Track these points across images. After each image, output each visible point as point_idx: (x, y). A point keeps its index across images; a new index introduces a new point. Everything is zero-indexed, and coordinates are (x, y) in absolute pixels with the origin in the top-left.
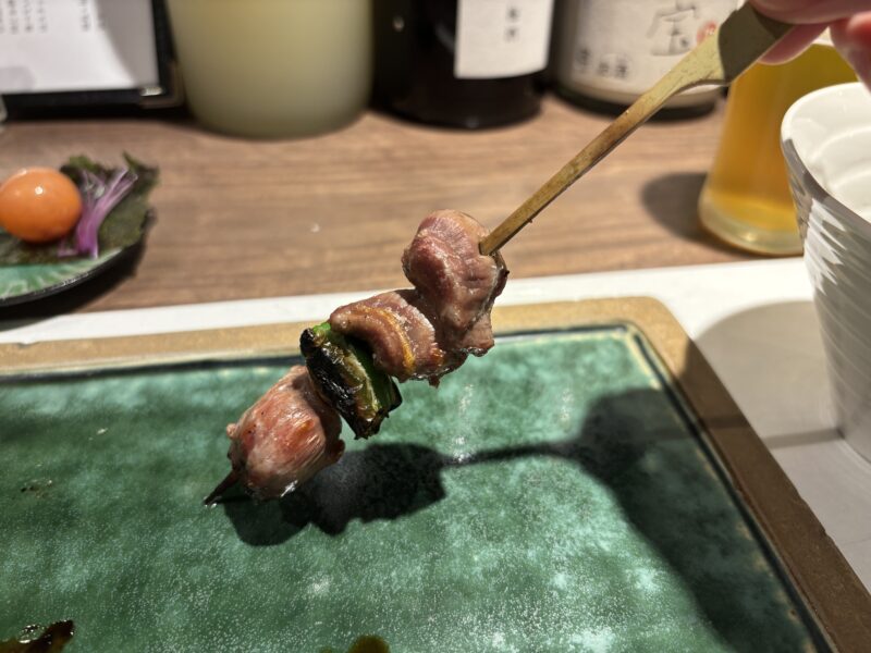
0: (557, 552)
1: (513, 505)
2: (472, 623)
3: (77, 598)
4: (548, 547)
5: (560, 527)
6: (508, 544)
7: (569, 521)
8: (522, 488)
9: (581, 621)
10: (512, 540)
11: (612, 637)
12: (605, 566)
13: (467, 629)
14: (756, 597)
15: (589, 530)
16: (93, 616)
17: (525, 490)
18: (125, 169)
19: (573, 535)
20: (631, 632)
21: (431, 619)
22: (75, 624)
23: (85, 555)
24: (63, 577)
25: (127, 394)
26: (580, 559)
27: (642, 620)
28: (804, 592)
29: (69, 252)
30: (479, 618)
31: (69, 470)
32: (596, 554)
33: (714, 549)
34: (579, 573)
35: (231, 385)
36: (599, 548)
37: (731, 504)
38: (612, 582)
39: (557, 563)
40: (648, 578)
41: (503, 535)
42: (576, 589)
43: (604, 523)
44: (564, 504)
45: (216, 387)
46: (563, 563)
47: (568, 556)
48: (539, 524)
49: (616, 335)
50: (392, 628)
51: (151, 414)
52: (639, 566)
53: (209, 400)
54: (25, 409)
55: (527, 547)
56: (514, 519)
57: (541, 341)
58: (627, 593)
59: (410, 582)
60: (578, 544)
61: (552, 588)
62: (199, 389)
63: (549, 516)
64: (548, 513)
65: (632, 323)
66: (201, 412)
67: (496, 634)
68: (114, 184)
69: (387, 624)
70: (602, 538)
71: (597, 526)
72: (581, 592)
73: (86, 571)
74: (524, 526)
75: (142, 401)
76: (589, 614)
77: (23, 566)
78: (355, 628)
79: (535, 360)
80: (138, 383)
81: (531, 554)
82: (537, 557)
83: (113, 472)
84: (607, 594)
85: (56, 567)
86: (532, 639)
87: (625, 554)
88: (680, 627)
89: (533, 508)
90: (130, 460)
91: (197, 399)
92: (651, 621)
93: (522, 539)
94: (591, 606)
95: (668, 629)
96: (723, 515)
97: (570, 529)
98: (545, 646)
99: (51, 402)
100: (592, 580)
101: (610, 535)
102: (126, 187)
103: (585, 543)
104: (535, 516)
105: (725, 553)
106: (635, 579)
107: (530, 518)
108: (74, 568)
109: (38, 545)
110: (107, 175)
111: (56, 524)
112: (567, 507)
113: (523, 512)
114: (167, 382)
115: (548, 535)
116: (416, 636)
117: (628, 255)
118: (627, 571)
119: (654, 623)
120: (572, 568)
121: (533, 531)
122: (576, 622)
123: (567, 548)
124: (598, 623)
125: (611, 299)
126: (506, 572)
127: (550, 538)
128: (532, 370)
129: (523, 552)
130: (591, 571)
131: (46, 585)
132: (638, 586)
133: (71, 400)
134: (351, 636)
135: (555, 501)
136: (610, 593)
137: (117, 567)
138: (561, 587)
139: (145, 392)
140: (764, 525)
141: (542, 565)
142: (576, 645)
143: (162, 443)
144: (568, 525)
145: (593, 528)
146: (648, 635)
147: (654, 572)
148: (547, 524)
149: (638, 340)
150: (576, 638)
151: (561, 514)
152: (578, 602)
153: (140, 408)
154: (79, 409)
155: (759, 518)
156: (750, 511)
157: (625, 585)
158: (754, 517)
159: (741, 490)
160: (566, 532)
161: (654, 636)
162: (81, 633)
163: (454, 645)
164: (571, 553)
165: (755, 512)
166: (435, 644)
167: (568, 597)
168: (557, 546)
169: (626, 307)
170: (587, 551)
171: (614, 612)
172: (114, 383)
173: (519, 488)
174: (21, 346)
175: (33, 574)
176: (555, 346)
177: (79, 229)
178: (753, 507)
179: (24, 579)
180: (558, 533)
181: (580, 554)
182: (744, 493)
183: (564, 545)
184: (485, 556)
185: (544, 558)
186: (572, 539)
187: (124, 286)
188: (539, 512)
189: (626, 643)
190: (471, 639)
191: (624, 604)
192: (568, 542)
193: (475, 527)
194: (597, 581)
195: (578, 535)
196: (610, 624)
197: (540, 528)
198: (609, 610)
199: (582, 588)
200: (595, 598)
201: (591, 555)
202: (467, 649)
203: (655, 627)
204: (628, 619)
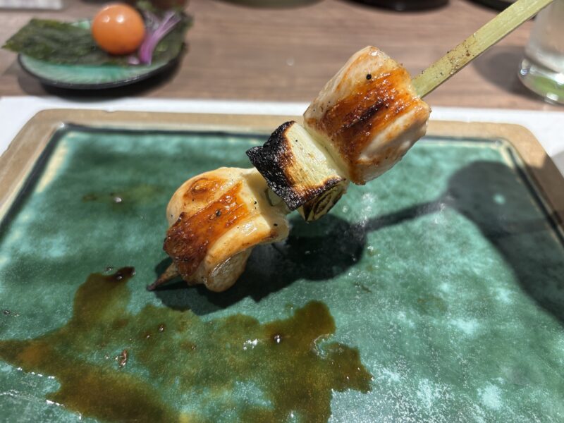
0: (444, 270)
1: (416, 239)
2: (384, 303)
3: (137, 255)
4: (438, 266)
5: (447, 256)
6: (411, 261)
7: (453, 253)
8: (423, 229)
9: (457, 313)
10: (414, 259)
11: (477, 325)
12: (476, 282)
13: (381, 307)
15: (466, 260)
17: (425, 231)
19: (456, 262)
20: (491, 324)
21: (357, 297)
22: (136, 269)
23: (142, 232)
24: (129, 242)
25: (170, 145)
26: (459, 276)
27: (499, 319)
29: (135, 61)
30: (389, 301)
31: (134, 185)
32: (470, 275)
33: (553, 284)
35: (235, 148)
36: (473, 272)
38: (480, 294)
39: (443, 277)
40: (505, 294)
41: (409, 255)
42: (455, 294)
43: (477, 258)
44: (450, 242)
45: (225, 148)
46: (447, 277)
47: (451, 274)
48: (433, 252)
49: (494, 146)
50: (332, 299)
51: (184, 159)
52: (499, 287)
53: (221, 155)
54: (108, 147)
55: (424, 264)
56: (416, 247)
57: (441, 144)
58: (489, 301)
60: (458, 268)
61: (439, 291)
62: (215, 148)
63: (439, 248)
65: (505, 139)
67: (400, 312)
68: (164, 23)
69: (328, 296)
70: (474, 266)
71: (472, 259)
72: (458, 296)
73: (143, 241)
74: (422, 252)
75: (178, 151)
76: (463, 309)
77: (106, 234)
78: (308, 295)
79: (438, 155)
80: (176, 140)
81: (427, 269)
82: (430, 271)
84: (476, 299)
85: (125, 236)
87: (490, 278)
88: (525, 326)
89: (429, 242)
91: (213, 153)
92: (505, 320)
93: (422, 260)
94: (465, 305)
95: (516, 327)
97: (453, 258)
98: (432, 323)
99: (122, 145)
100: (466, 290)
101: (480, 265)
102: (173, 24)
103: (463, 267)
104: (431, 247)
105: (560, 287)
106: (496, 294)
107: (427, 248)
108: (136, 239)
109: (115, 224)
111: (126, 213)
112: (452, 245)
113: (423, 244)
114: (195, 141)
115: (438, 259)
116: (347, 305)
118: (491, 288)
119: (507, 322)
120: (453, 281)
121: (428, 256)
122: (455, 314)
123: (450, 269)
124: (469, 316)
125: (492, 124)
127: (440, 262)
128: (435, 161)
129: (421, 267)
130: (466, 285)
131: (118, 246)
132: (498, 298)
133: (135, 145)
134: (304, 300)
135: (444, 240)
136: (478, 299)
138: (445, 291)
139: (181, 146)
141: (433, 276)
142: (452, 325)
144: (453, 255)
145: (469, 259)
146: (502, 328)
147: (509, 292)
148: (438, 253)
149: (509, 151)
150: (454, 322)
151: (447, 248)
152: (455, 301)
153: (177, 154)
154: (140, 151)
157: (489, 296)
160: (451, 259)
161: (506, 329)
162: (139, 274)
163: (372, 315)
164: (453, 272)
166: (359, 312)
167: (450, 298)
168: (444, 266)
169: (503, 129)
170: (465, 272)
171: (479, 311)
172: (161, 139)
173: (421, 229)
174: (106, 112)
175: (111, 239)
176: (451, 148)
177: (142, 49)
179: (106, 241)
180: (445, 259)
181: (459, 273)
183: (449, 266)
184: (398, 265)
185: (434, 272)
186: (454, 264)
187: (167, 87)
188: (434, 245)
189: (486, 330)
190: (384, 312)
191: (487, 307)
192: (452, 266)
193: (390, 248)
194: (470, 291)
195: (459, 262)
196: (477, 318)
197: (433, 255)
198: (476, 309)
199: (459, 294)
200: (467, 300)
201: (467, 275)
202: (380, 318)
203: (507, 324)
204: (489, 317)
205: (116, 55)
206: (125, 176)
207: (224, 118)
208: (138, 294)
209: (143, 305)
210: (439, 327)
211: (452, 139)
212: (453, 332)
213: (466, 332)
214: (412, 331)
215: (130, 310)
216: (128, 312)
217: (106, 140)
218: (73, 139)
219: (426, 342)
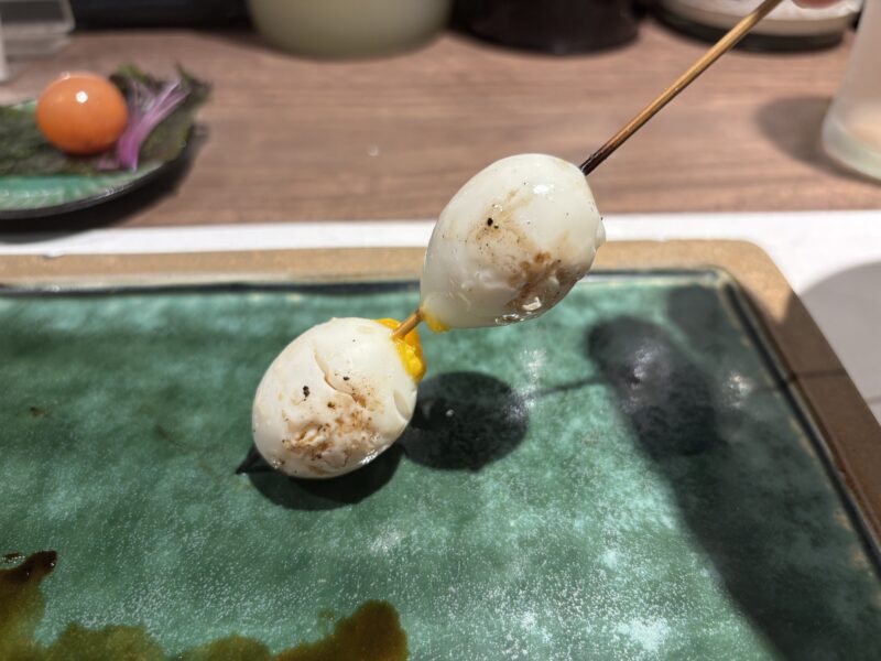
0: (609, 525)
1: (562, 466)
2: (499, 598)
3: (65, 528)
4: (600, 517)
5: (617, 496)
6: (552, 511)
7: (628, 489)
8: (575, 447)
9: (631, 608)
10: (557, 505)
11: (666, 631)
12: (668, 545)
13: (492, 605)
14: (849, 599)
16: (78, 549)
17: (578, 451)
18: (174, 82)
19: (631, 507)
20: (691, 627)
21: (452, 589)
22: (58, 555)
23: (80, 482)
24: (54, 503)
25: (147, 314)
26: (637, 535)
27: (706, 615)
29: (109, 165)
30: (508, 593)
31: (77, 389)
32: (657, 531)
33: (803, 538)
34: (634, 552)
35: (260, 311)
36: (661, 524)
37: (828, 486)
38: (673, 566)
39: (608, 538)
41: (548, 499)
42: (628, 569)
44: (623, 469)
45: (243, 312)
46: (615, 538)
47: (622, 530)
48: (590, 489)
49: (703, 282)
50: (405, 595)
51: (170, 337)
53: (233, 326)
54: (40, 323)
55: (574, 516)
56: (562, 482)
57: (615, 283)
58: (690, 580)
59: (433, 544)
60: (636, 518)
61: (599, 566)
62: (224, 313)
63: (604, 482)
64: (604, 478)
65: (723, 269)
66: (223, 338)
67: (527, 614)
68: (164, 96)
69: (400, 589)
70: (665, 513)
71: (660, 498)
72: (634, 574)
73: (78, 499)
74: (573, 491)
75: (162, 322)
76: (641, 601)
77: (14, 488)
78: (363, 591)
79: (606, 305)
80: (160, 303)
81: (578, 524)
82: (586, 529)
83: (121, 396)
84: (665, 579)
85: (48, 491)
86: (569, 624)
89: (586, 471)
90: (142, 383)
91: (219, 323)
92: (717, 617)
93: (569, 506)
94: (644, 591)
95: (736, 629)
96: (818, 498)
97: (628, 499)
98: (584, 633)
99: (68, 317)
100: (649, 561)
102: (177, 100)
103: (644, 516)
104: (587, 480)
105: (816, 543)
107: (582, 482)
108: (67, 495)
109: (33, 467)
110: (156, 86)
111: (55, 445)
112: (627, 473)
113: (573, 475)
114: (192, 303)
115: (601, 504)
116: (431, 607)
117: (726, 196)
119: (721, 620)
120: (625, 545)
121: (583, 498)
122: (625, 610)
123: (622, 522)
124: (652, 613)
125: (702, 241)
126: (546, 542)
127: (603, 508)
128: (600, 316)
129: (569, 521)
130: (649, 551)
131: (34, 510)
133: (90, 316)
134: (356, 600)
135: (612, 465)
136: (670, 578)
137: (112, 497)
138: (610, 566)
139: (167, 313)
140: (868, 514)
141: (590, 539)
142: (621, 635)
143: (176, 369)
144: (627, 494)
145: (656, 500)
146: (712, 632)
148: (601, 491)
150: (623, 628)
151: (618, 481)
152: (629, 585)
153: (159, 329)
154: (97, 326)
155: (864, 506)
156: (852, 496)
158: (856, 504)
159: (843, 470)
160: (623, 502)
161: (718, 635)
162: (63, 565)
163: (476, 622)
164: (627, 528)
165: (859, 498)
166: (453, 617)
167: (618, 579)
168: (610, 517)
169: (718, 251)
170: (646, 526)
171: (671, 601)
172: (136, 301)
173: (571, 447)
174: (46, 258)
175: (23, 497)
176: (631, 290)
177: (121, 143)
178: (856, 492)
179: (13, 502)
180: (614, 502)
181: (637, 529)
182: (847, 475)
183: (619, 517)
184: (524, 521)
185: (593, 530)
186: (629, 511)
187: (166, 204)
188: (593, 477)
189: (683, 639)
190: (497, 616)
191: (685, 592)
192: (624, 514)
193: (515, 487)
194: (655, 563)
195: (637, 507)
196: (666, 616)
197: (592, 495)
198: (665, 599)
199: (636, 570)
200: (650, 583)
201: (651, 532)
202: (491, 628)
203: (722, 624)
204: (689, 611)
205: (84, 155)
206: (63, 377)
207: (245, 258)
208: (56, 606)
209: (63, 627)
210: (597, 639)
211: (633, 273)
212: (622, 647)
213: (645, 647)
214: (546, 650)
215: (38, 638)
216: (33, 644)
217: (41, 309)
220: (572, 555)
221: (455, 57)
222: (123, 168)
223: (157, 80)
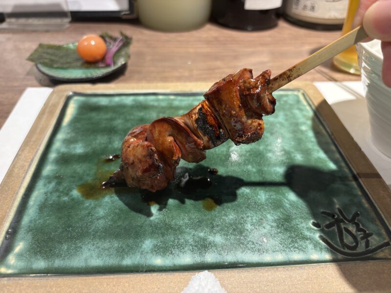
3: (119, 150)
4: (267, 146)
5: (272, 141)
9: (276, 164)
18: (121, 38)
24: (115, 144)
25: (129, 101)
28: (350, 163)
29: (103, 65)
30: (243, 161)
31: (112, 119)
35: (163, 100)
38: (288, 157)
39: (269, 151)
40: (299, 157)
43: (286, 142)
45: (158, 100)
49: (296, 93)
51: (137, 107)
52: (297, 153)
53: (156, 104)
54: (96, 103)
58: (292, 159)
59: (222, 152)
61: (267, 156)
62: (152, 101)
63: (267, 139)
65: (302, 89)
66: (153, 107)
67: (249, 166)
68: (117, 43)
70: (285, 146)
75: (133, 103)
77: (102, 141)
80: (131, 98)
81: (261, 148)
82: (263, 149)
83: (127, 121)
85: (113, 142)
87: (292, 150)
90: (132, 117)
91: (152, 103)
96: (327, 143)
98: (264, 169)
99: (104, 101)
101: (288, 145)
102: (121, 44)
110: (115, 40)
111: (111, 132)
114: (141, 98)
118: (293, 154)
126: (253, 151)
131: (110, 146)
133: (110, 101)
139: (134, 100)
141: (264, 151)
143: (142, 114)
147: (301, 155)
149: (303, 94)
150: (275, 169)
154: (113, 104)
157: (292, 157)
165: (338, 142)
166: (230, 166)
167: (273, 159)
168: (269, 146)
172: (124, 98)
175: (106, 143)
177: (106, 58)
179: (103, 144)
182: (335, 137)
185: (265, 149)
188: (265, 137)
197: (265, 142)
202: (240, 168)
205: (91, 63)
206: (108, 116)
210: (268, 171)
214: (255, 173)
217: (94, 100)
218: (77, 100)
219: (262, 177)
220: (260, 154)
221: (212, 32)
222: (108, 66)
223: (114, 37)
